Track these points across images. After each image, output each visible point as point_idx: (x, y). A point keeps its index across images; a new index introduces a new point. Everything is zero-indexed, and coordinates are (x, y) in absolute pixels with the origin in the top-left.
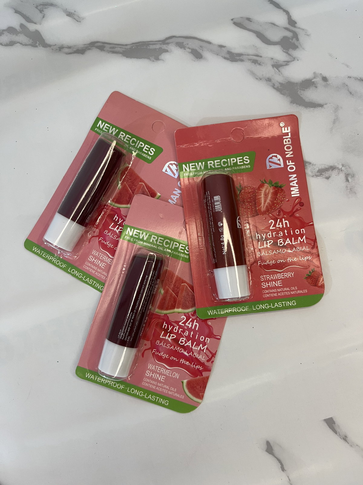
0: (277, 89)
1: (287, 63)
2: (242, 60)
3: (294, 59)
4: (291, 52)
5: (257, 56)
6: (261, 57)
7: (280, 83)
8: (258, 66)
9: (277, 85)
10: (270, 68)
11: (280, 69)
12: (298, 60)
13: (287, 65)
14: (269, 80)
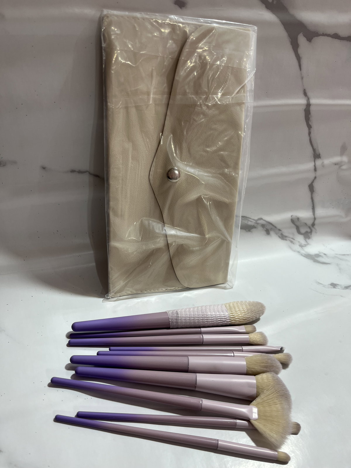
0: (304, 256)
1: (305, 245)
2: (286, 240)
3: (308, 244)
4: (307, 240)
5: (293, 239)
6: (294, 240)
7: (304, 254)
8: (293, 245)
9: (303, 255)
10: (298, 247)
11: (303, 247)
12: (310, 245)
13: (305, 246)
14: (299, 252)
